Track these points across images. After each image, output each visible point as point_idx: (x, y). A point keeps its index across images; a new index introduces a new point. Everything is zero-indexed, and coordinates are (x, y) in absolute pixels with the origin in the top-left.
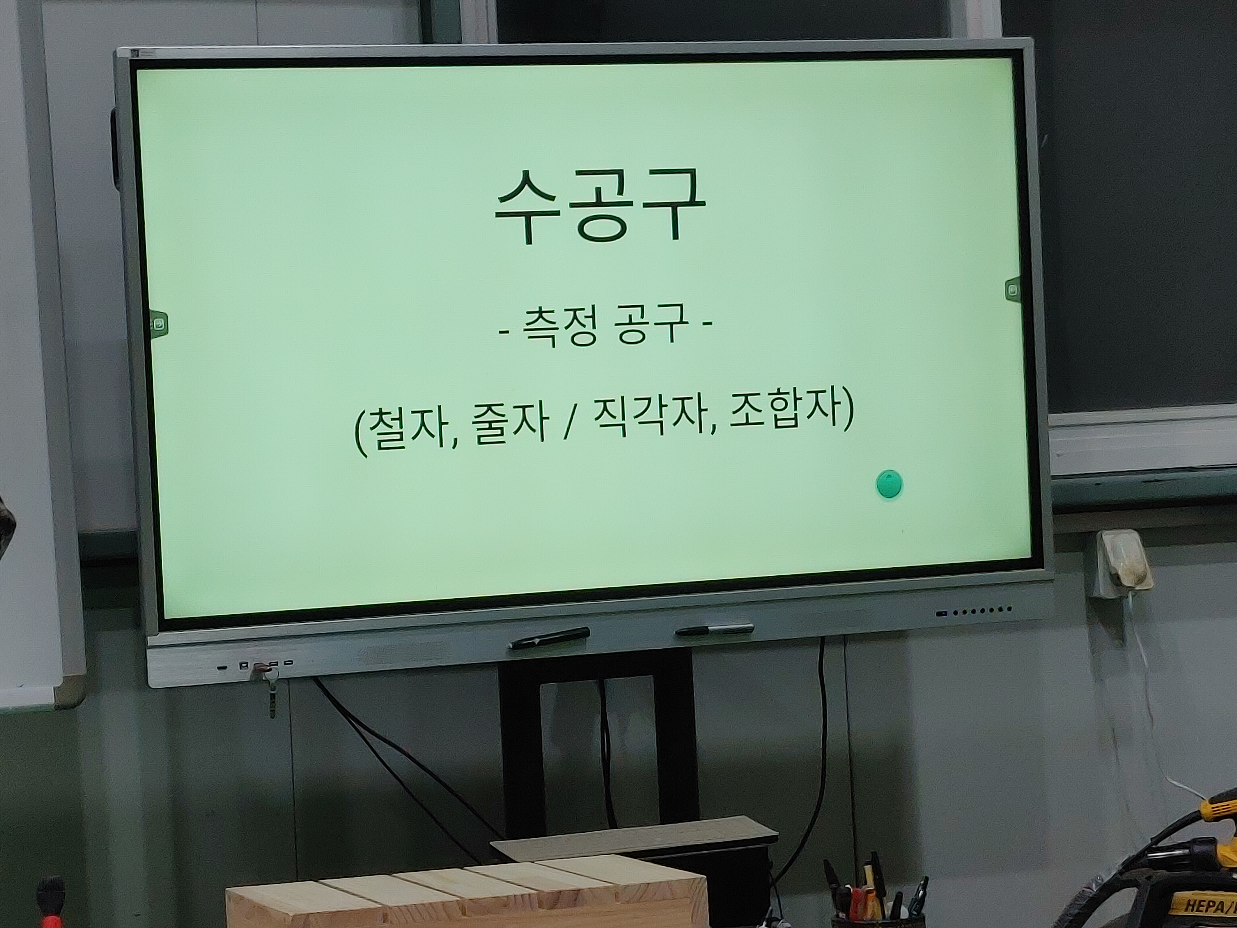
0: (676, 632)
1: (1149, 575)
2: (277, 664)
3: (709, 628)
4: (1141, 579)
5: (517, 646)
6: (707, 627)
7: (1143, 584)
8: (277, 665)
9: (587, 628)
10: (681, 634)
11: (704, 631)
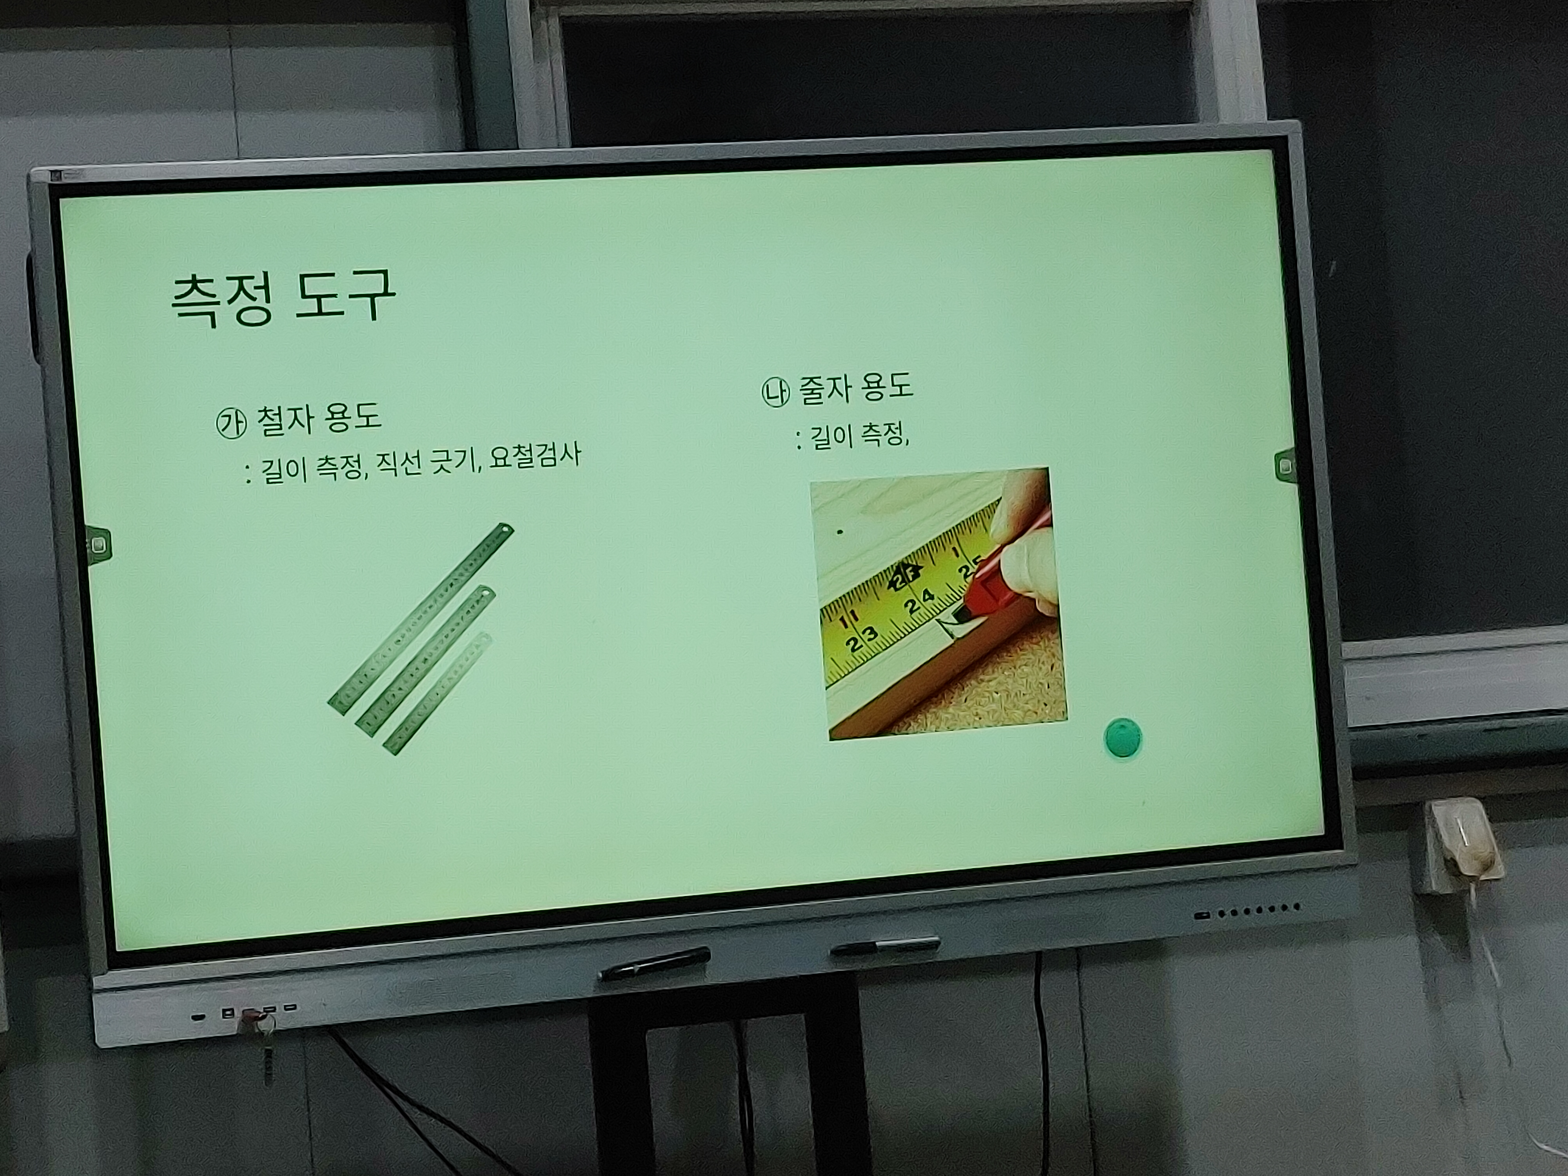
0: (832, 952)
1: (1498, 859)
2: (274, 1009)
3: (877, 943)
4: (1487, 866)
5: (611, 976)
6: (874, 943)
7: (1491, 872)
8: (274, 1011)
9: (705, 948)
10: (838, 953)
11: (870, 949)
